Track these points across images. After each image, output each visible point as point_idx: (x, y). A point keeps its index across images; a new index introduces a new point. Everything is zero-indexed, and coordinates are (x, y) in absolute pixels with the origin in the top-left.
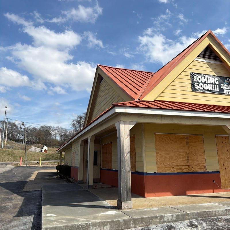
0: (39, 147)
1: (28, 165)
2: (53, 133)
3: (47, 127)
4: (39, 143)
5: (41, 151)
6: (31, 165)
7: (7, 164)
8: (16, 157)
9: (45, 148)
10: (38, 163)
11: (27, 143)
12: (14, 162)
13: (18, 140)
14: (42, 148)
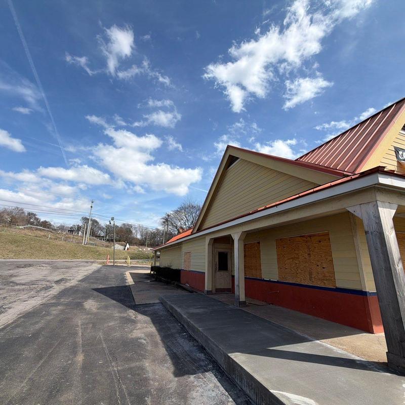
0: (122, 245)
1: (115, 264)
2: (134, 231)
3: (128, 225)
4: (119, 241)
5: (125, 249)
6: (118, 264)
7: (92, 262)
8: (100, 254)
9: (128, 246)
10: (126, 262)
11: (108, 240)
12: (99, 261)
13: (99, 237)
14: (126, 246)
